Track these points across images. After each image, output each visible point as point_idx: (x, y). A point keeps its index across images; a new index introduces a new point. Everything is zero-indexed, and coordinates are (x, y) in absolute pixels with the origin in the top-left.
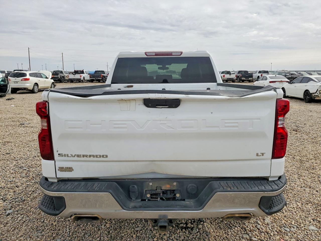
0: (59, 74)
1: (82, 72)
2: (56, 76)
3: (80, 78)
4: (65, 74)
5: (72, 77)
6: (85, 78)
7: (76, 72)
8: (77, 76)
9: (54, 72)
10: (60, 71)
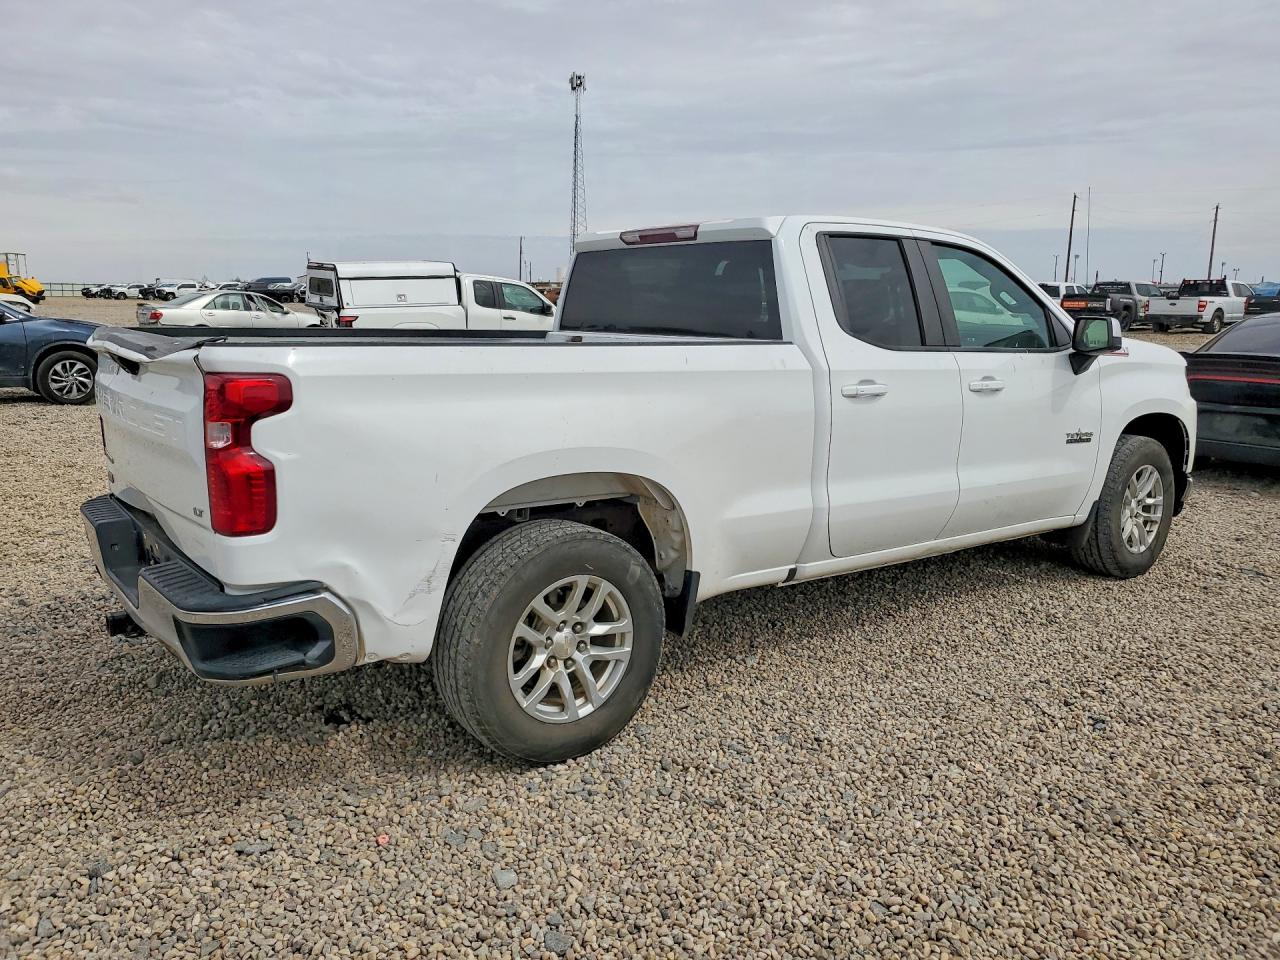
0: (1110, 295)
1: (1219, 288)
2: (1095, 305)
3: (1196, 313)
4: (1138, 297)
5: (1160, 307)
6: (1226, 315)
7: (1190, 288)
8: (1187, 306)
9: (1095, 288)
10: (1120, 284)
